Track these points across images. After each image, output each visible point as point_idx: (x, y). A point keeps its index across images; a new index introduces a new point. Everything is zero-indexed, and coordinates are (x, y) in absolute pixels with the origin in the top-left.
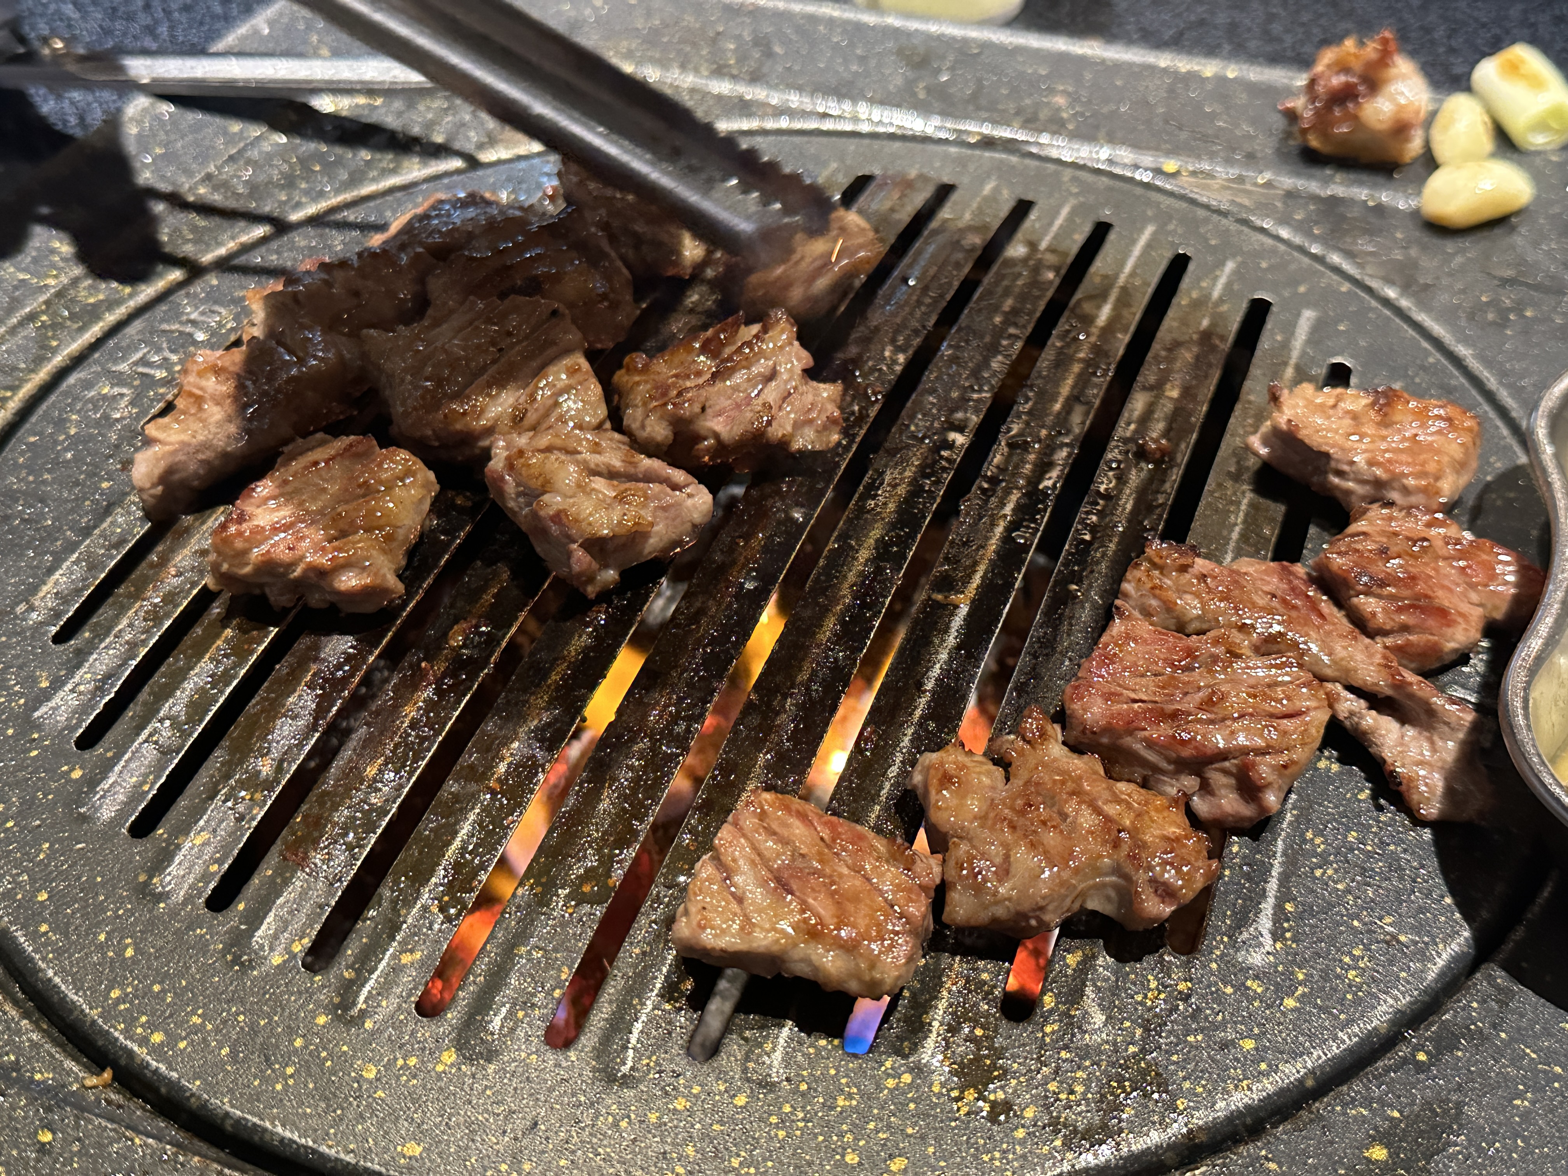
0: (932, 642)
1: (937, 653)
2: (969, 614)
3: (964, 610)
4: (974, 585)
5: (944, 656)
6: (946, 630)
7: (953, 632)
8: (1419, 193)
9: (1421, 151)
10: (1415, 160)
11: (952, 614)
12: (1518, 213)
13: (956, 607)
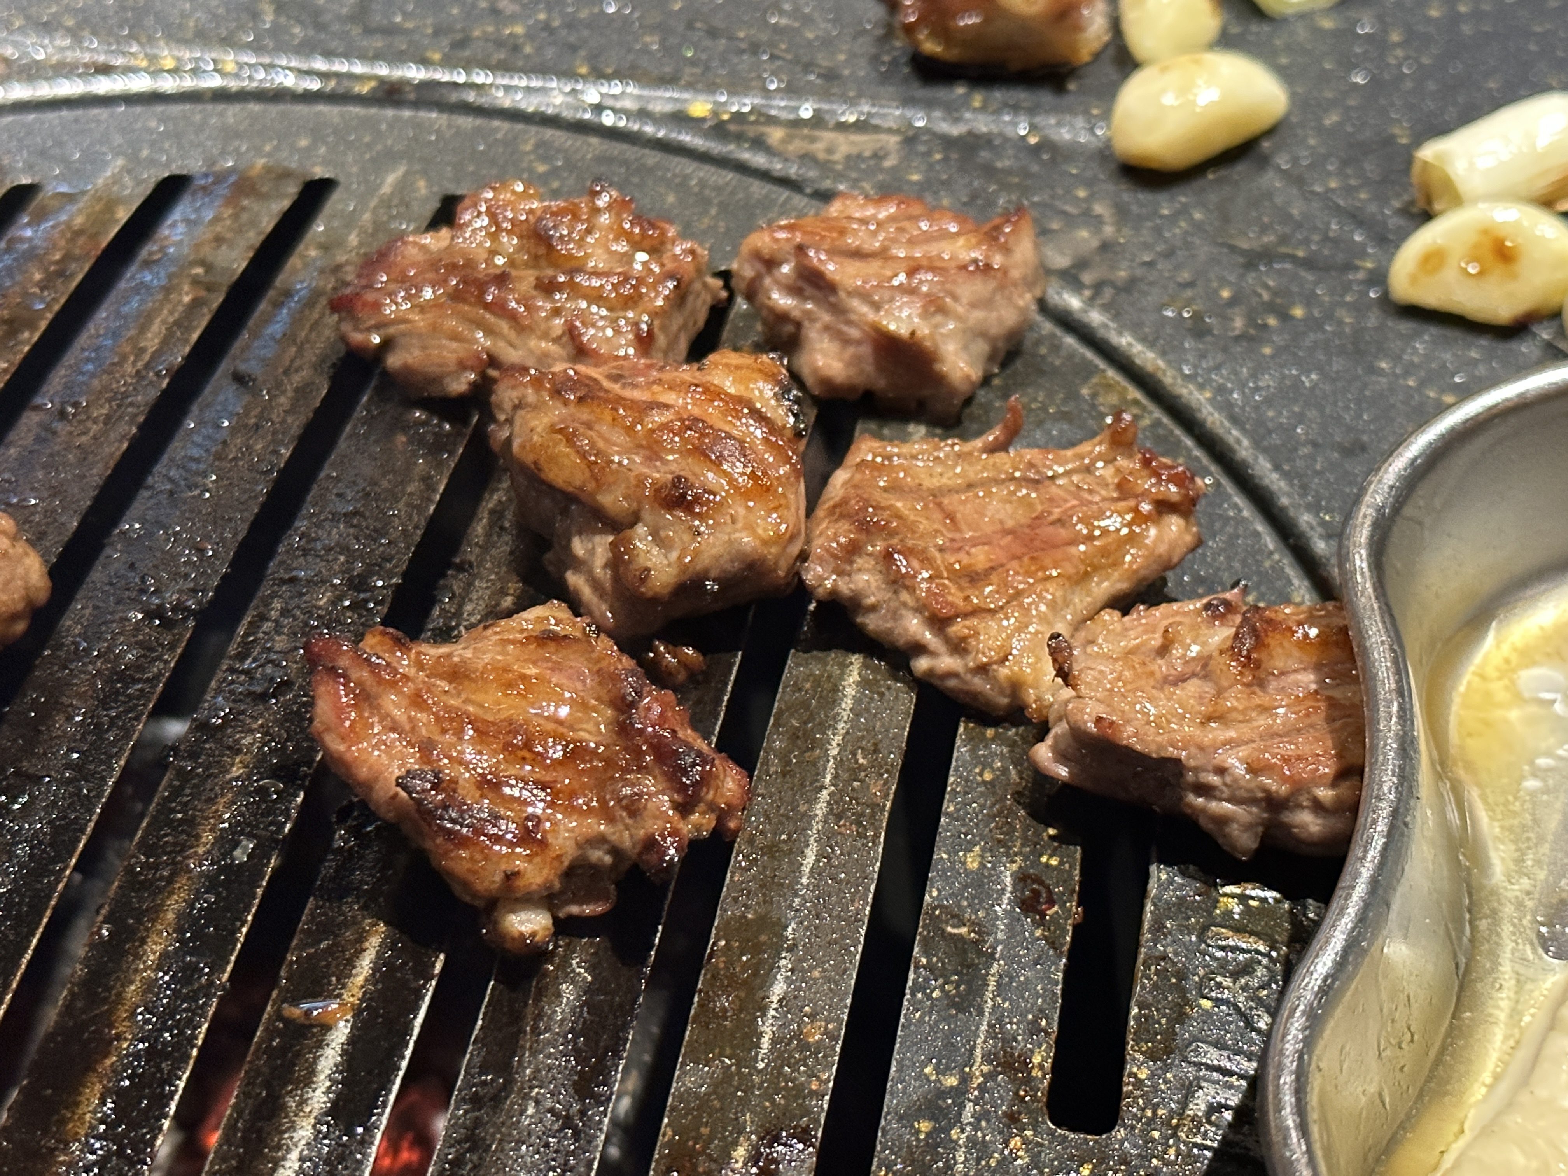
0: (284, 1107)
1: (293, 1128)
2: (352, 1040)
3: (341, 1033)
4: (360, 980)
5: (304, 1132)
6: (308, 1080)
7: (322, 1082)
8: (1107, 115)
9: (1106, 38)
10: (1097, 56)
11: (320, 1044)
12: (1271, 132)
13: (326, 1028)
